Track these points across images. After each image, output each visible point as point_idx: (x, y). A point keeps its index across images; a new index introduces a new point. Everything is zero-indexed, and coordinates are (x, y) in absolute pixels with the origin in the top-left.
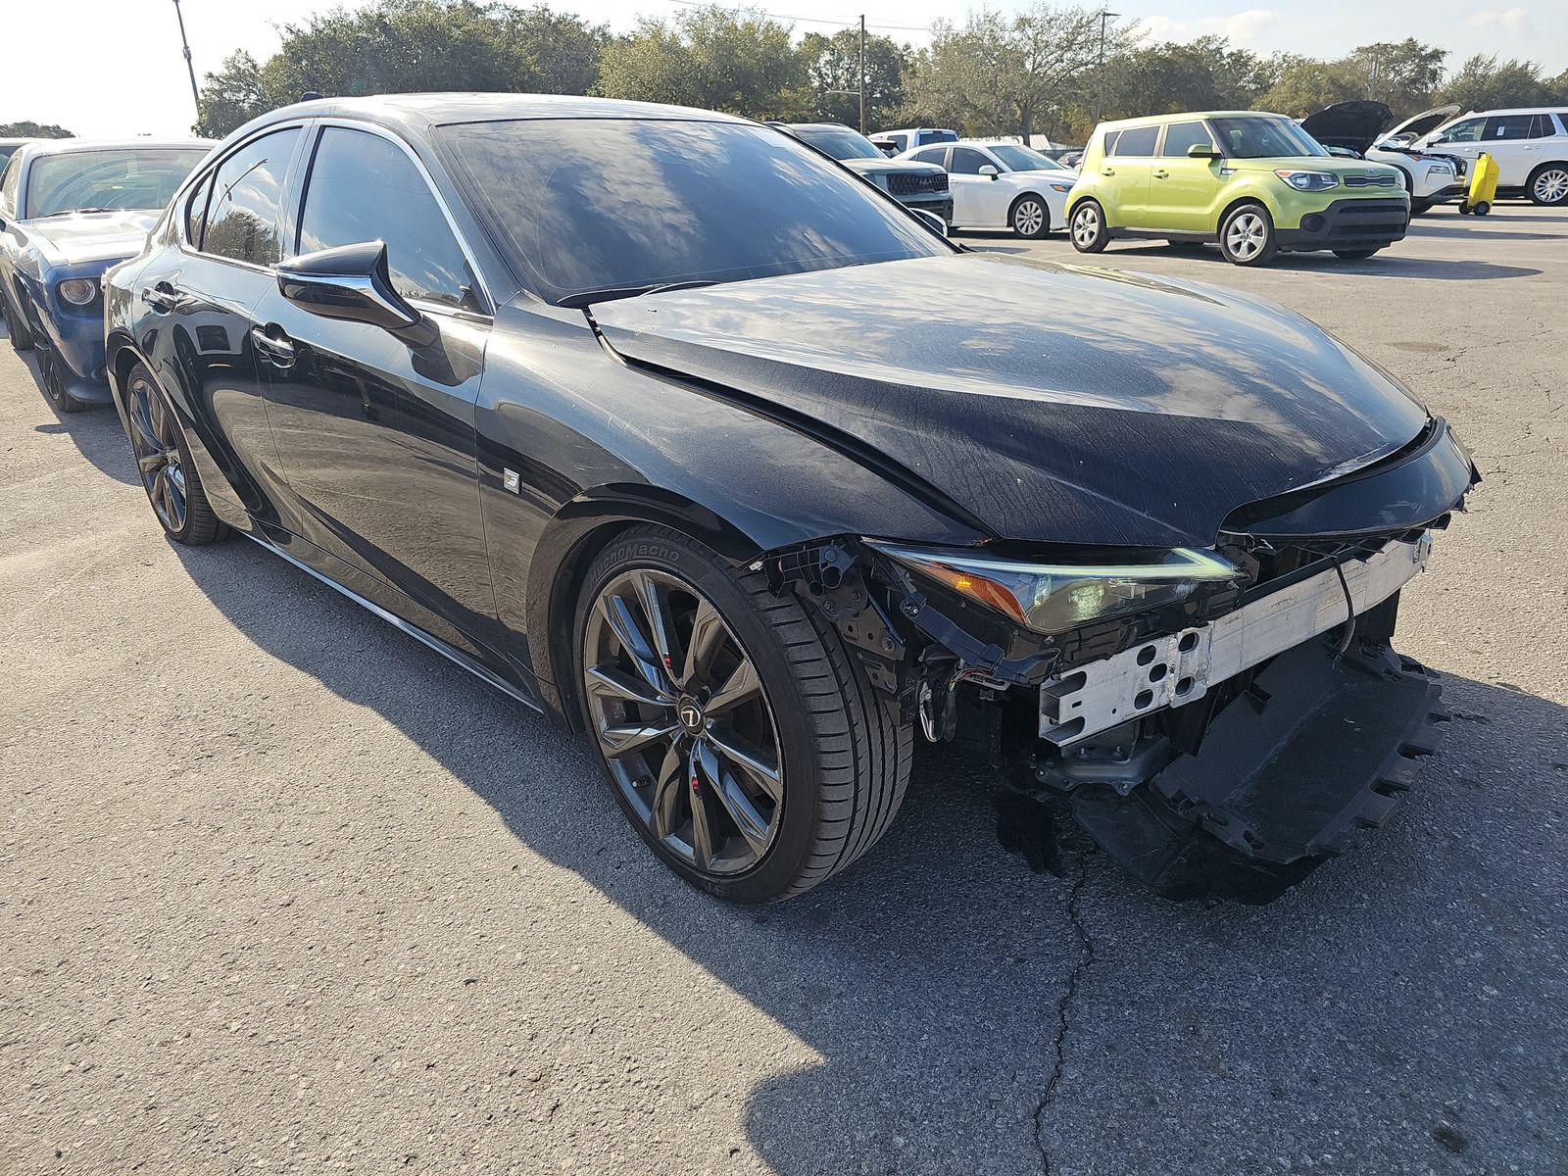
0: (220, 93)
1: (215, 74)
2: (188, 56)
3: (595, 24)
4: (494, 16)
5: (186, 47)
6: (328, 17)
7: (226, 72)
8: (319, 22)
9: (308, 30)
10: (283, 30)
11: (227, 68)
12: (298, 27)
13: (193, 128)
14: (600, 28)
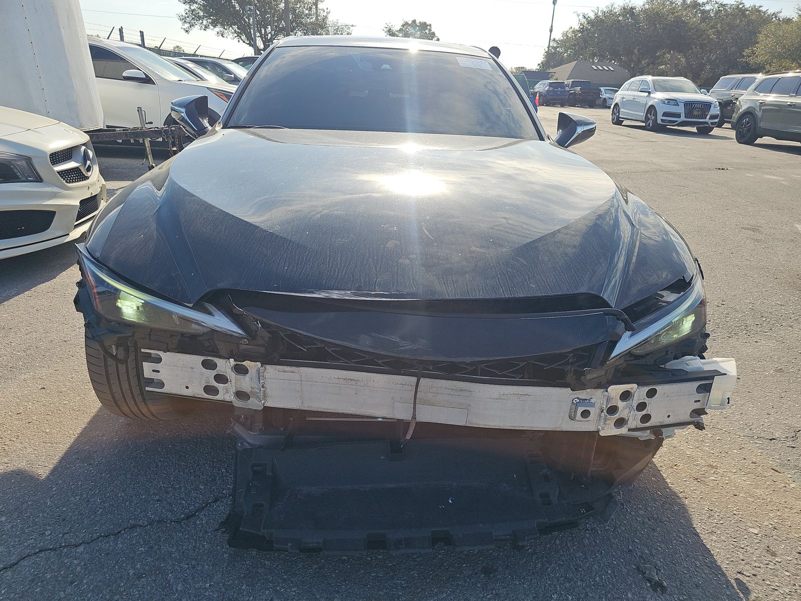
0: (555, 48)
1: (557, 39)
2: (551, 31)
3: (770, 12)
4: (707, 8)
5: (552, 26)
6: (605, 10)
7: (562, 38)
8: (599, 12)
9: (592, 16)
10: (581, 17)
11: (563, 36)
12: (588, 15)
13: (539, 64)
14: (774, 13)
